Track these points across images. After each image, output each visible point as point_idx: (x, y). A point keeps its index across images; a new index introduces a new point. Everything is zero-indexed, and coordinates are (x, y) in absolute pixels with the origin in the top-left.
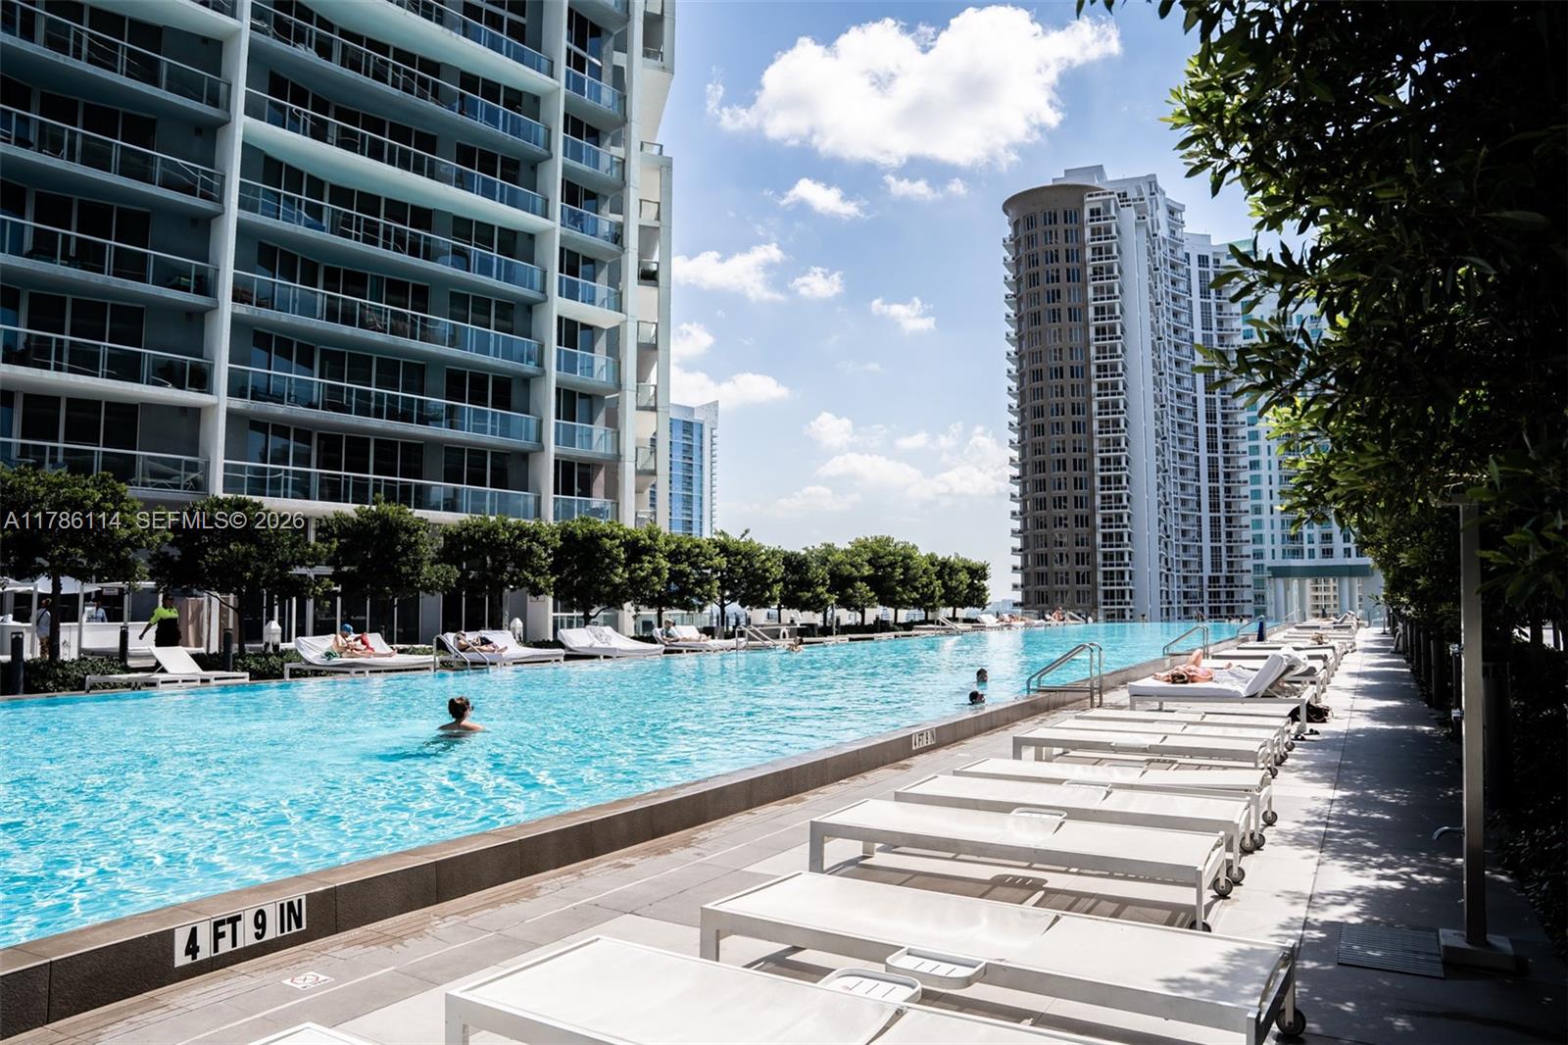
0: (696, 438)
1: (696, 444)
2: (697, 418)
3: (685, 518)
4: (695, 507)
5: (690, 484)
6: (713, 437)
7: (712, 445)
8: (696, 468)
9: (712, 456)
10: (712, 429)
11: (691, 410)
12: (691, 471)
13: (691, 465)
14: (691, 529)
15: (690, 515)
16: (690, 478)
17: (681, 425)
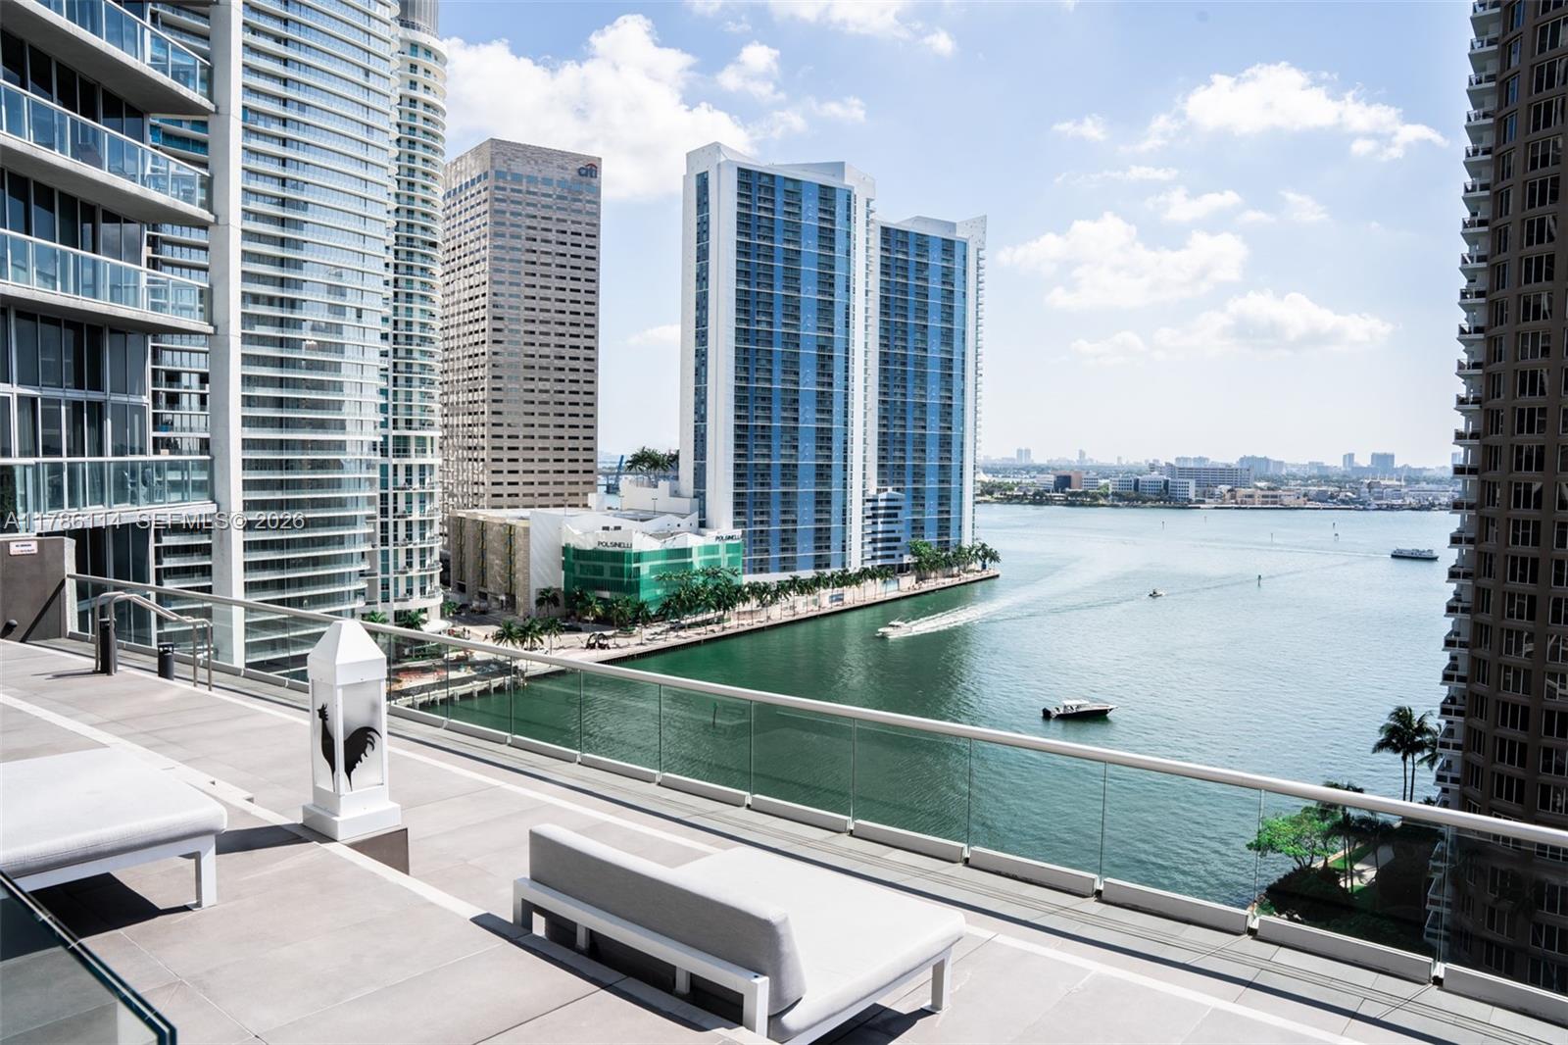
0: (958, 258)
1: (958, 267)
2: (960, 234)
3: (944, 356)
4: (957, 343)
5: (951, 315)
6: (979, 259)
7: (978, 268)
8: (957, 295)
9: (979, 282)
10: (978, 250)
11: (952, 226)
12: (952, 300)
13: (952, 292)
14: (951, 368)
15: (951, 352)
16: (951, 307)
17: (940, 243)
